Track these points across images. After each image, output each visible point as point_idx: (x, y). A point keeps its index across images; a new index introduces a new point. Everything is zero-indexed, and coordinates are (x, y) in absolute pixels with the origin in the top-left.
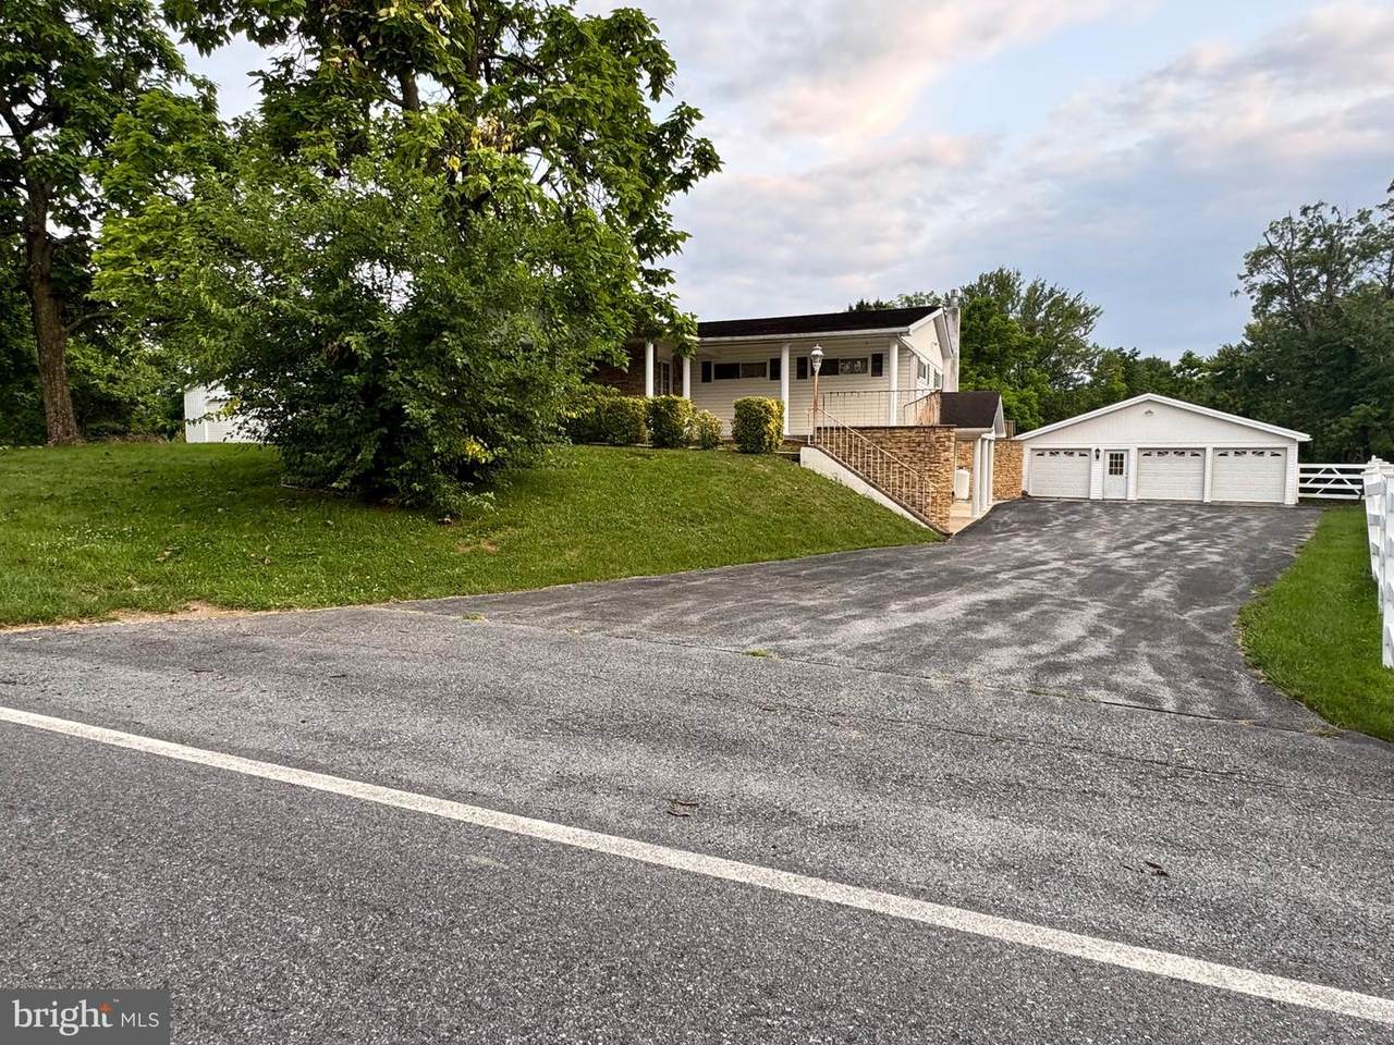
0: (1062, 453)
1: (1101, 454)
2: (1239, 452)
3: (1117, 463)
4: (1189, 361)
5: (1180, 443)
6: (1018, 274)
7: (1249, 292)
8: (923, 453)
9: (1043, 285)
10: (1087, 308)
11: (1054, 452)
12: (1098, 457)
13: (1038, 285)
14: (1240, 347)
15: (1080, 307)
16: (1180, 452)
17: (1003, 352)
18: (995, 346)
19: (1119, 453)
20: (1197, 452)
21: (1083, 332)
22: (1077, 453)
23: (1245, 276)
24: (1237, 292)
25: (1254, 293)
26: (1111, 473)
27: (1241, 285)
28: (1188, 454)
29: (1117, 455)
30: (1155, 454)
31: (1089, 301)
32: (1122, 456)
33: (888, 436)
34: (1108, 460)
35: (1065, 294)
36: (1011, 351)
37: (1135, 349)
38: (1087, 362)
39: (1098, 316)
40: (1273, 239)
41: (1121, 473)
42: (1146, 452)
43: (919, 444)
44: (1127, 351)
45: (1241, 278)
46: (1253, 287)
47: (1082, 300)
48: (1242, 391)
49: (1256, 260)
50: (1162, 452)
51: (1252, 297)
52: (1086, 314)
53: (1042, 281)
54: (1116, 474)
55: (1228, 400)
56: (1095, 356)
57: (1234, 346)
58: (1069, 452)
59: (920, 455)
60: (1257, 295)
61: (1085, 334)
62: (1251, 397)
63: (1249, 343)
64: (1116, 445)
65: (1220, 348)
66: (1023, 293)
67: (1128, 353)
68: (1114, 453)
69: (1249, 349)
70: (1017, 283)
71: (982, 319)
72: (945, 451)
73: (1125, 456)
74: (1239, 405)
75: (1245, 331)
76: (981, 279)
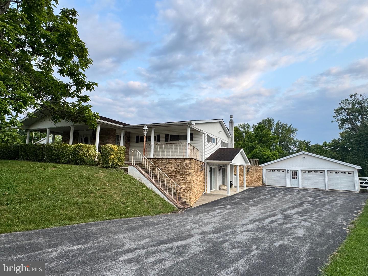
0: (276, 171)
1: (289, 171)
2: (337, 172)
3: (295, 175)
4: (325, 144)
5: (315, 168)
6: (273, 119)
7: (337, 121)
8: (180, 170)
9: (280, 122)
10: (293, 129)
11: (274, 171)
12: (288, 172)
13: (279, 122)
14: (338, 140)
15: (291, 129)
16: (316, 172)
17: (267, 140)
18: (264, 139)
19: (295, 171)
20: (322, 172)
21: (293, 136)
22: (281, 171)
23: (335, 117)
24: (333, 121)
25: (339, 122)
26: (293, 178)
27: (334, 119)
28: (319, 172)
29: (294, 172)
30: (307, 172)
31: (294, 127)
32: (296, 172)
33: (167, 162)
34: (292, 174)
35: (287, 125)
36: (270, 140)
37: (309, 141)
38: (294, 144)
39: (297, 131)
40: (343, 105)
41: (296, 178)
42: (305, 171)
43: (178, 166)
44: (307, 141)
45: (334, 117)
46: (338, 120)
47: (292, 127)
48: (340, 152)
49: (338, 111)
50: (310, 171)
51: (338, 123)
52: (293, 130)
53: (280, 121)
54: (295, 178)
55: (336, 156)
56: (297, 142)
57: (337, 139)
58: (279, 171)
59: (179, 170)
60: (340, 122)
61: (294, 136)
62: (344, 155)
63: (341, 138)
64: (294, 169)
65: (332, 140)
66: (275, 124)
67: (307, 142)
68: (294, 171)
69: (341, 140)
70: (273, 122)
71: (261, 131)
72: (189, 169)
73: (297, 172)
74: (340, 157)
75: (340, 135)
76: (263, 121)
